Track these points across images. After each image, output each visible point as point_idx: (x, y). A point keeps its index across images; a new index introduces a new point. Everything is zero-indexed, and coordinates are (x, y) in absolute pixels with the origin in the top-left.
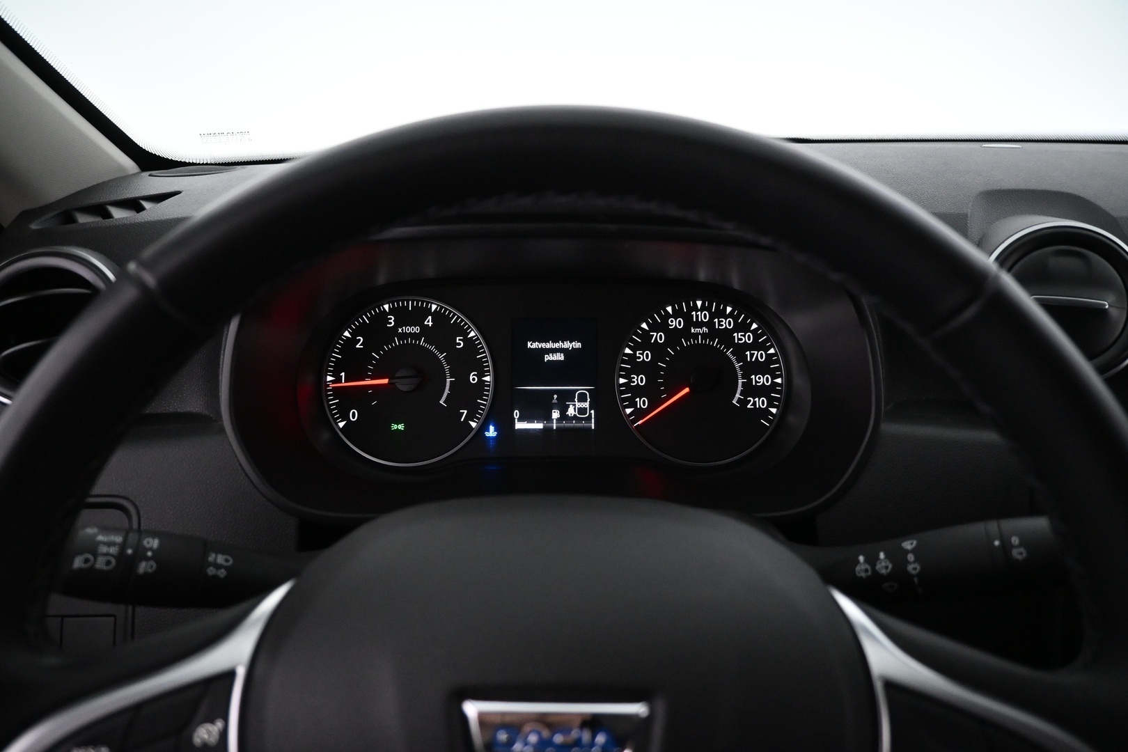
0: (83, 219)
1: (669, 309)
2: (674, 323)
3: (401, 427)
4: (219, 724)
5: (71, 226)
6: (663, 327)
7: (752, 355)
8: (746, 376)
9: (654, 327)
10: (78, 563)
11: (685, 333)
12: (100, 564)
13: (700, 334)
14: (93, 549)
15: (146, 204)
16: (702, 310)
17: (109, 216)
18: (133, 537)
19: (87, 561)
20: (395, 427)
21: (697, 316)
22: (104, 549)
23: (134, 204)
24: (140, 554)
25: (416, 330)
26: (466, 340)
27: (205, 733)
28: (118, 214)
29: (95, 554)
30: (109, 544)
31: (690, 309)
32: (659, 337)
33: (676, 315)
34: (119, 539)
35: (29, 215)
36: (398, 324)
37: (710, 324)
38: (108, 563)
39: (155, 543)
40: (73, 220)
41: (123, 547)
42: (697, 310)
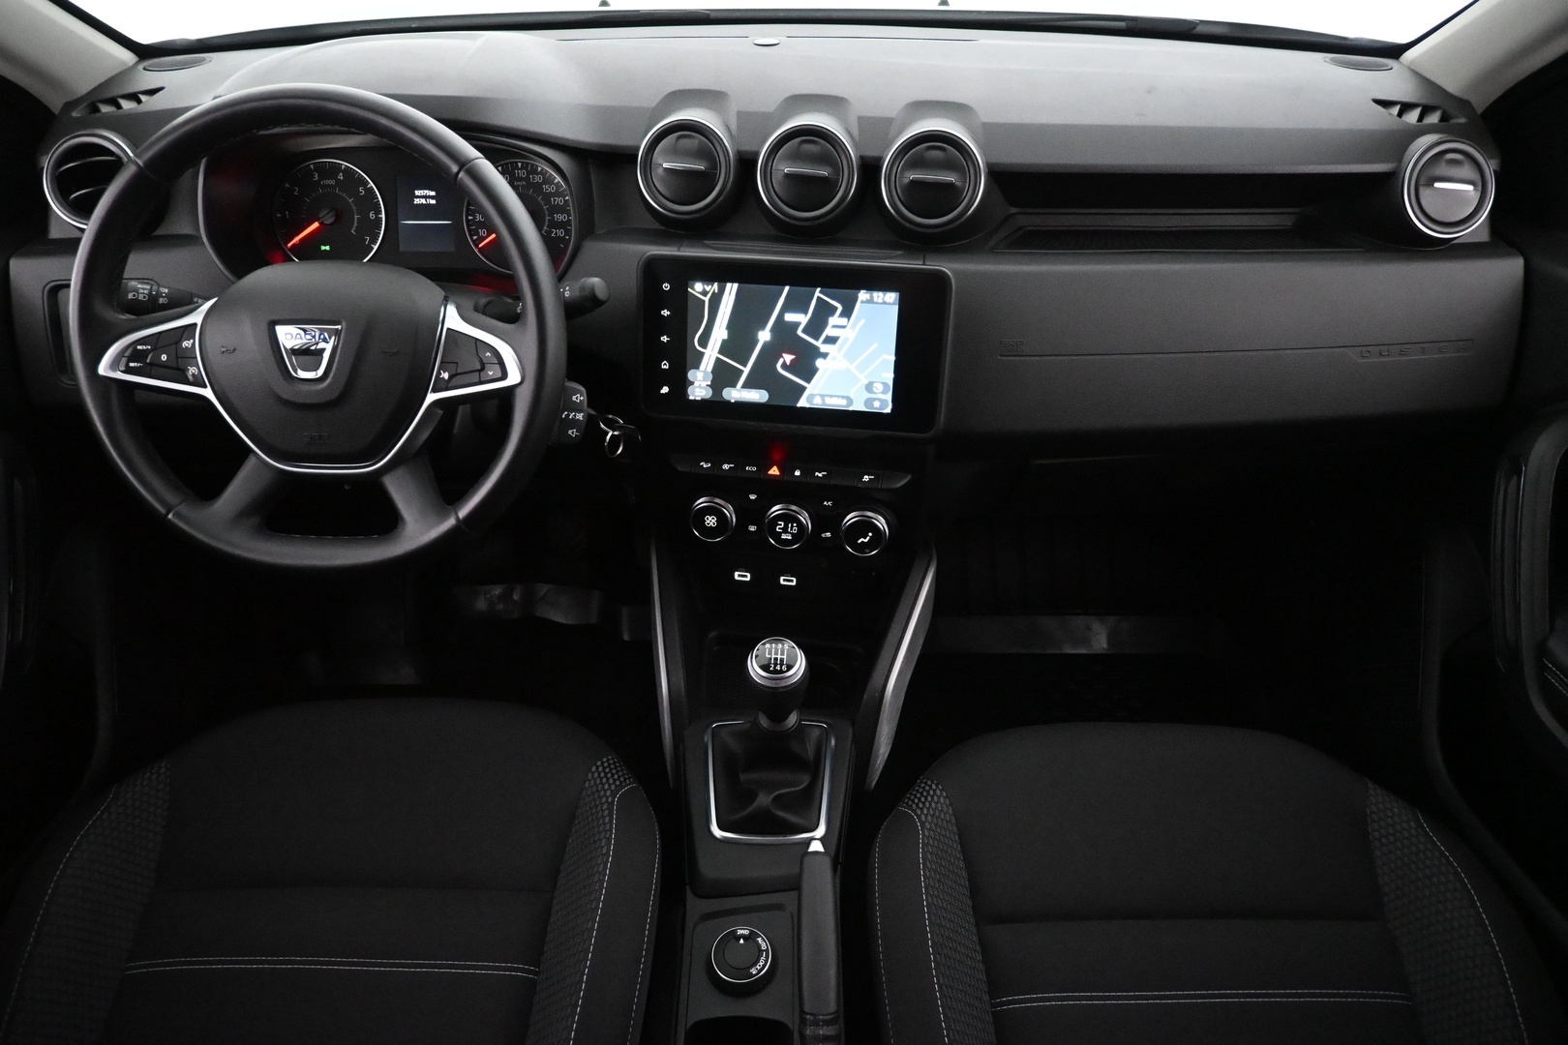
0: (105, 109)
3: (328, 248)
4: (192, 341)
5: (97, 115)
7: (555, 200)
8: (551, 214)
10: (130, 296)
12: (141, 297)
14: (136, 290)
15: (143, 98)
16: (521, 169)
17: (119, 107)
18: (155, 287)
19: (134, 295)
20: (323, 248)
22: (141, 291)
23: (134, 97)
24: (159, 295)
25: (332, 182)
26: (366, 189)
27: (186, 344)
28: (127, 105)
29: (138, 294)
30: (144, 289)
34: (148, 287)
35: (70, 105)
36: (320, 179)
37: (527, 179)
38: (145, 297)
39: (166, 291)
40: (97, 110)
41: (151, 290)
42: (518, 169)
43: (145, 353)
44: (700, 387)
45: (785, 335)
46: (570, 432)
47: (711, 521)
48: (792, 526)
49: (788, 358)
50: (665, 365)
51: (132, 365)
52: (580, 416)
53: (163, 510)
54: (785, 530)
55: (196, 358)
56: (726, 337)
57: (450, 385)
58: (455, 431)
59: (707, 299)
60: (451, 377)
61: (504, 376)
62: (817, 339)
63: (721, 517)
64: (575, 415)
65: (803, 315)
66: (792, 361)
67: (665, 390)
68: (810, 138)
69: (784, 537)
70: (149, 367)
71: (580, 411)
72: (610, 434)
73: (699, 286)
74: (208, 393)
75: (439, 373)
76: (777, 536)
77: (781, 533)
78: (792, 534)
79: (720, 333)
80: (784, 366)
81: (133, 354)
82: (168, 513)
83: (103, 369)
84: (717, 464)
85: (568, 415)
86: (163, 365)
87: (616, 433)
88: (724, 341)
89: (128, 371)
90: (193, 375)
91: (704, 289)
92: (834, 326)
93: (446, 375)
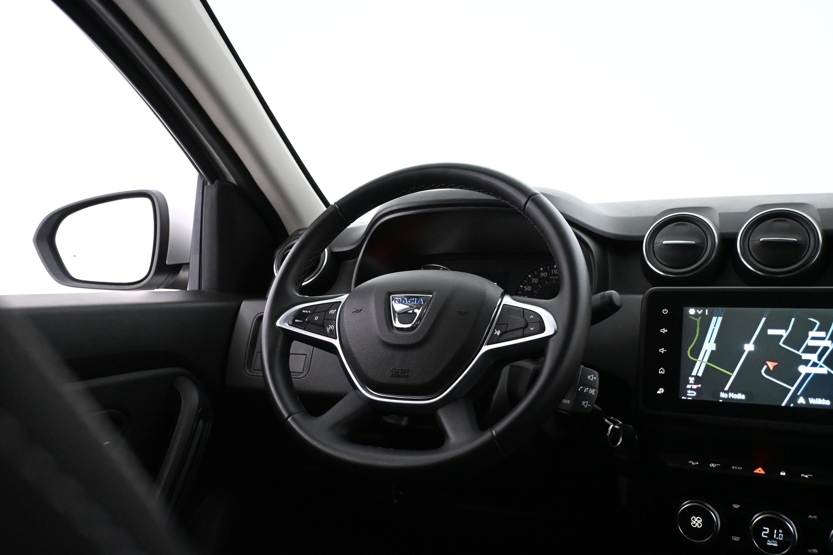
1: (542, 269)
2: (543, 275)
4: (335, 311)
6: (538, 276)
9: (534, 277)
11: (548, 279)
13: (554, 279)
21: (554, 272)
27: (332, 312)
31: (551, 269)
32: (535, 280)
33: (544, 271)
35: (299, 230)
43: (306, 315)
44: (691, 389)
45: (767, 345)
46: (583, 403)
47: (697, 522)
48: (778, 533)
49: (771, 365)
50: (662, 371)
51: (296, 321)
52: (592, 392)
53: (286, 416)
54: (770, 537)
55: (336, 320)
56: (714, 349)
57: (500, 339)
58: (494, 397)
59: (698, 321)
60: (501, 334)
61: (542, 329)
62: (798, 350)
63: (707, 519)
64: (588, 390)
65: (784, 331)
66: (774, 367)
67: (661, 391)
68: (781, 219)
69: (769, 543)
70: (306, 323)
71: (593, 388)
72: (612, 426)
73: (692, 311)
74: (336, 343)
75: (494, 331)
76: (763, 542)
77: (766, 539)
78: (778, 541)
79: (709, 346)
80: (768, 371)
81: (299, 314)
82: (288, 417)
83: (278, 324)
84: (705, 463)
85: (583, 389)
86: (315, 323)
87: (617, 427)
88: (712, 351)
89: (294, 324)
90: (331, 330)
91: (696, 312)
92: (813, 338)
93: (498, 333)
